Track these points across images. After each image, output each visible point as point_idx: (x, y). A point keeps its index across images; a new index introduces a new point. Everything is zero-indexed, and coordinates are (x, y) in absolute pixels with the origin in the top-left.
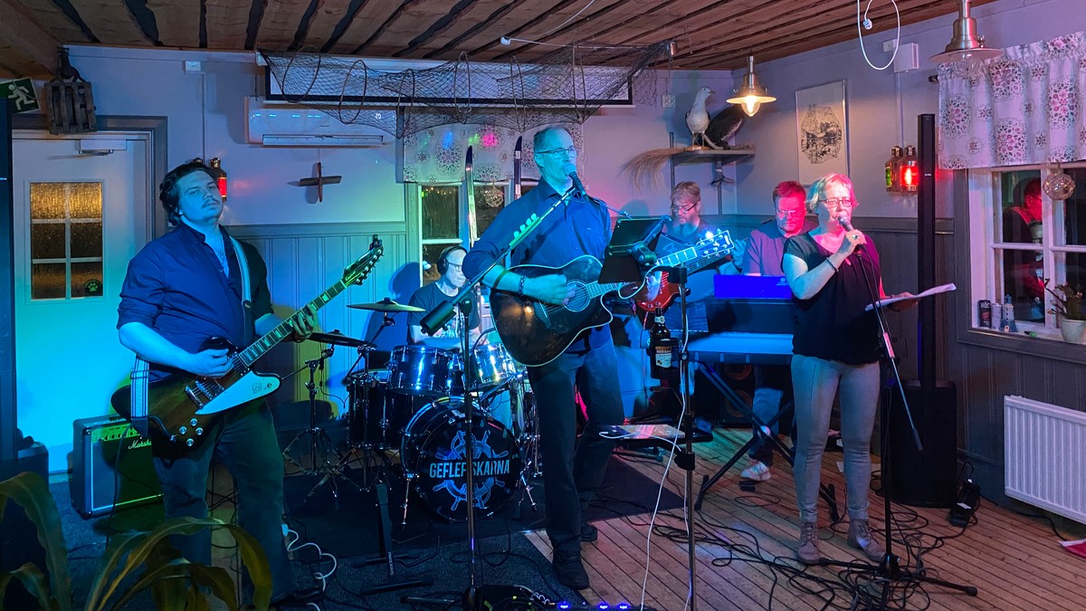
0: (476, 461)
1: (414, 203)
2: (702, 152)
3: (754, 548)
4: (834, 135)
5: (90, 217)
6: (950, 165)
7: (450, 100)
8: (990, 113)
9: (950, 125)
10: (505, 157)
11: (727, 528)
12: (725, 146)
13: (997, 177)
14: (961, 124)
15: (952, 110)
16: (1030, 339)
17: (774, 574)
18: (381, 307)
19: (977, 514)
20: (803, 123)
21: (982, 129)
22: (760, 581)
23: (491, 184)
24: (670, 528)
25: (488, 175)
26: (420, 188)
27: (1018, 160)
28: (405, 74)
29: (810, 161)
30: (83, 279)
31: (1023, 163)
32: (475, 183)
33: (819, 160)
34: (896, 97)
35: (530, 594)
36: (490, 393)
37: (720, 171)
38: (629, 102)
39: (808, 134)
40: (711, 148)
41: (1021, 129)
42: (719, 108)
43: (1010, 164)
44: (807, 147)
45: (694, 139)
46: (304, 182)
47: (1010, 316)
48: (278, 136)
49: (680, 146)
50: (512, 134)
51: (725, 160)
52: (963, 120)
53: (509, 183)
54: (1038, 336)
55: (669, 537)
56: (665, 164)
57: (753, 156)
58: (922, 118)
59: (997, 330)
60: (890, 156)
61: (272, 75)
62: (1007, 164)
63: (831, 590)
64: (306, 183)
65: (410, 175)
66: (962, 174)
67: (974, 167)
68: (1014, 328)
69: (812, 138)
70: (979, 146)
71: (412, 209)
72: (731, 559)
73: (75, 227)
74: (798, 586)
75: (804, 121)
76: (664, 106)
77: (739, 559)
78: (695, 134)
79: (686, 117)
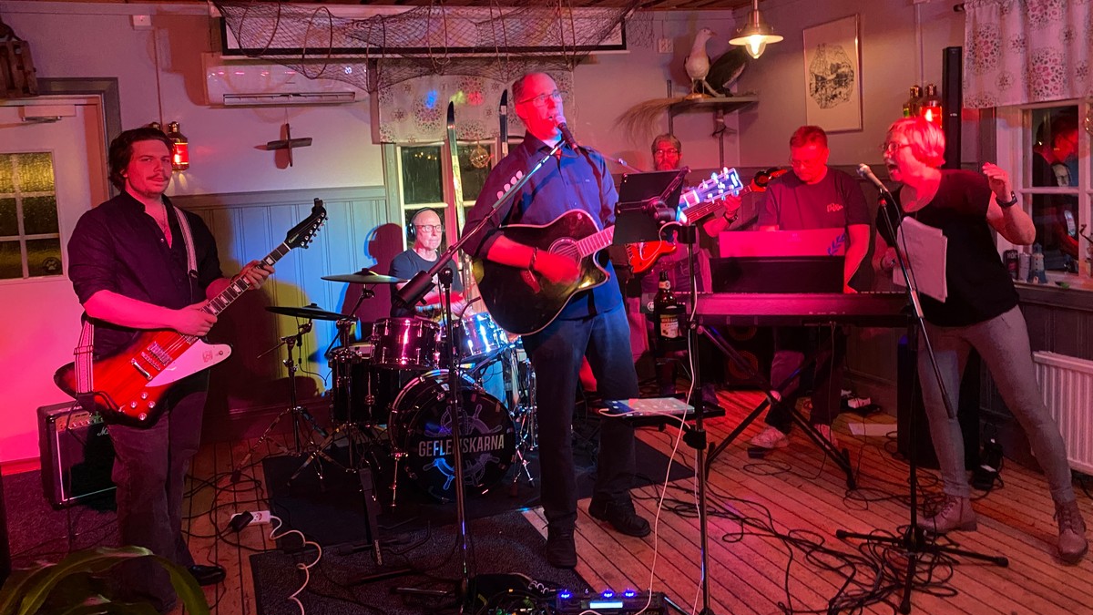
0: (468, 437)
1: (393, 165)
2: (702, 101)
3: (767, 521)
4: (846, 76)
5: (43, 190)
6: (977, 103)
7: (425, 50)
8: (1024, 43)
9: (977, 59)
10: (489, 113)
11: (736, 499)
12: (727, 93)
13: (1027, 115)
14: (989, 58)
15: (980, 42)
16: (1062, 291)
17: (790, 549)
18: (359, 278)
19: (1002, 477)
20: (812, 65)
21: (1015, 62)
22: (774, 556)
23: (476, 143)
24: (677, 501)
25: (472, 133)
26: (399, 149)
27: (1054, 95)
28: (373, 20)
29: (819, 106)
30: (41, 257)
31: (1059, 97)
32: (458, 142)
33: (829, 104)
34: (915, 31)
35: (528, 582)
36: (481, 365)
37: (721, 120)
38: (623, 47)
39: (817, 76)
40: (714, 96)
41: (1059, 59)
42: (719, 52)
43: (1046, 99)
44: (817, 91)
45: (694, 86)
46: (271, 146)
47: (1040, 265)
48: (239, 96)
49: (679, 95)
50: (496, 87)
51: (727, 108)
52: (992, 53)
53: (495, 142)
54: (1071, 287)
55: (675, 511)
56: (662, 115)
57: (755, 104)
58: (947, 52)
59: (1026, 282)
60: (909, 97)
61: (227, 27)
62: (1042, 100)
63: (852, 565)
64: (274, 146)
65: (387, 135)
66: (989, 114)
67: (1004, 104)
68: (1043, 279)
69: (821, 80)
70: (1010, 81)
71: (391, 172)
72: (742, 534)
73: (27, 201)
74: (816, 562)
75: (813, 63)
76: (660, 51)
77: (751, 533)
78: (695, 81)
79: (685, 62)
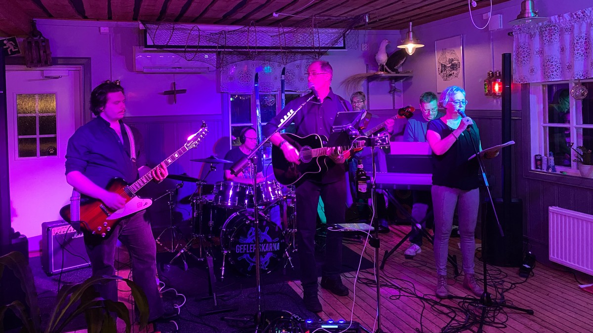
0: (261, 244)
1: (226, 104)
2: (384, 75)
3: (413, 289)
4: (456, 65)
5: (49, 113)
6: (520, 81)
7: (246, 48)
8: (542, 52)
9: (520, 59)
10: (276, 78)
11: (397, 279)
13: (545, 87)
14: (525, 59)
15: (521, 51)
16: (563, 177)
17: (424, 304)
18: (209, 160)
19: (534, 270)
20: (439, 58)
21: (537, 61)
22: (416, 307)
23: (269, 93)
24: (367, 279)
25: (267, 88)
26: (230, 95)
27: (556, 78)
28: (221, 33)
29: (443, 80)
30: (46, 147)
31: (559, 80)
32: (260, 93)
33: (448, 79)
34: (490, 44)
35: (291, 315)
36: (269, 207)
38: (344, 48)
39: (442, 64)
40: (389, 73)
41: (558, 61)
42: (393, 50)
43: (553, 80)
44: (442, 72)
45: (379, 68)
46: (166, 93)
48: (151, 68)
49: (372, 72)
50: (280, 66)
52: (527, 57)
53: (278, 93)
54: (567, 174)
55: (366, 284)
57: (412, 77)
58: (504, 55)
59: (545, 171)
60: (487, 77)
61: (148, 34)
62: (550, 80)
63: (454, 312)
65: (224, 88)
66: (526, 86)
67: (533, 82)
68: (554, 170)
69: (444, 66)
70: (535, 70)
71: (225, 108)
72: (400, 296)
73: (41, 118)
74: (436, 310)
75: (440, 58)
76: (363, 50)
77: (404, 296)
78: (380, 65)
79: (375, 56)
